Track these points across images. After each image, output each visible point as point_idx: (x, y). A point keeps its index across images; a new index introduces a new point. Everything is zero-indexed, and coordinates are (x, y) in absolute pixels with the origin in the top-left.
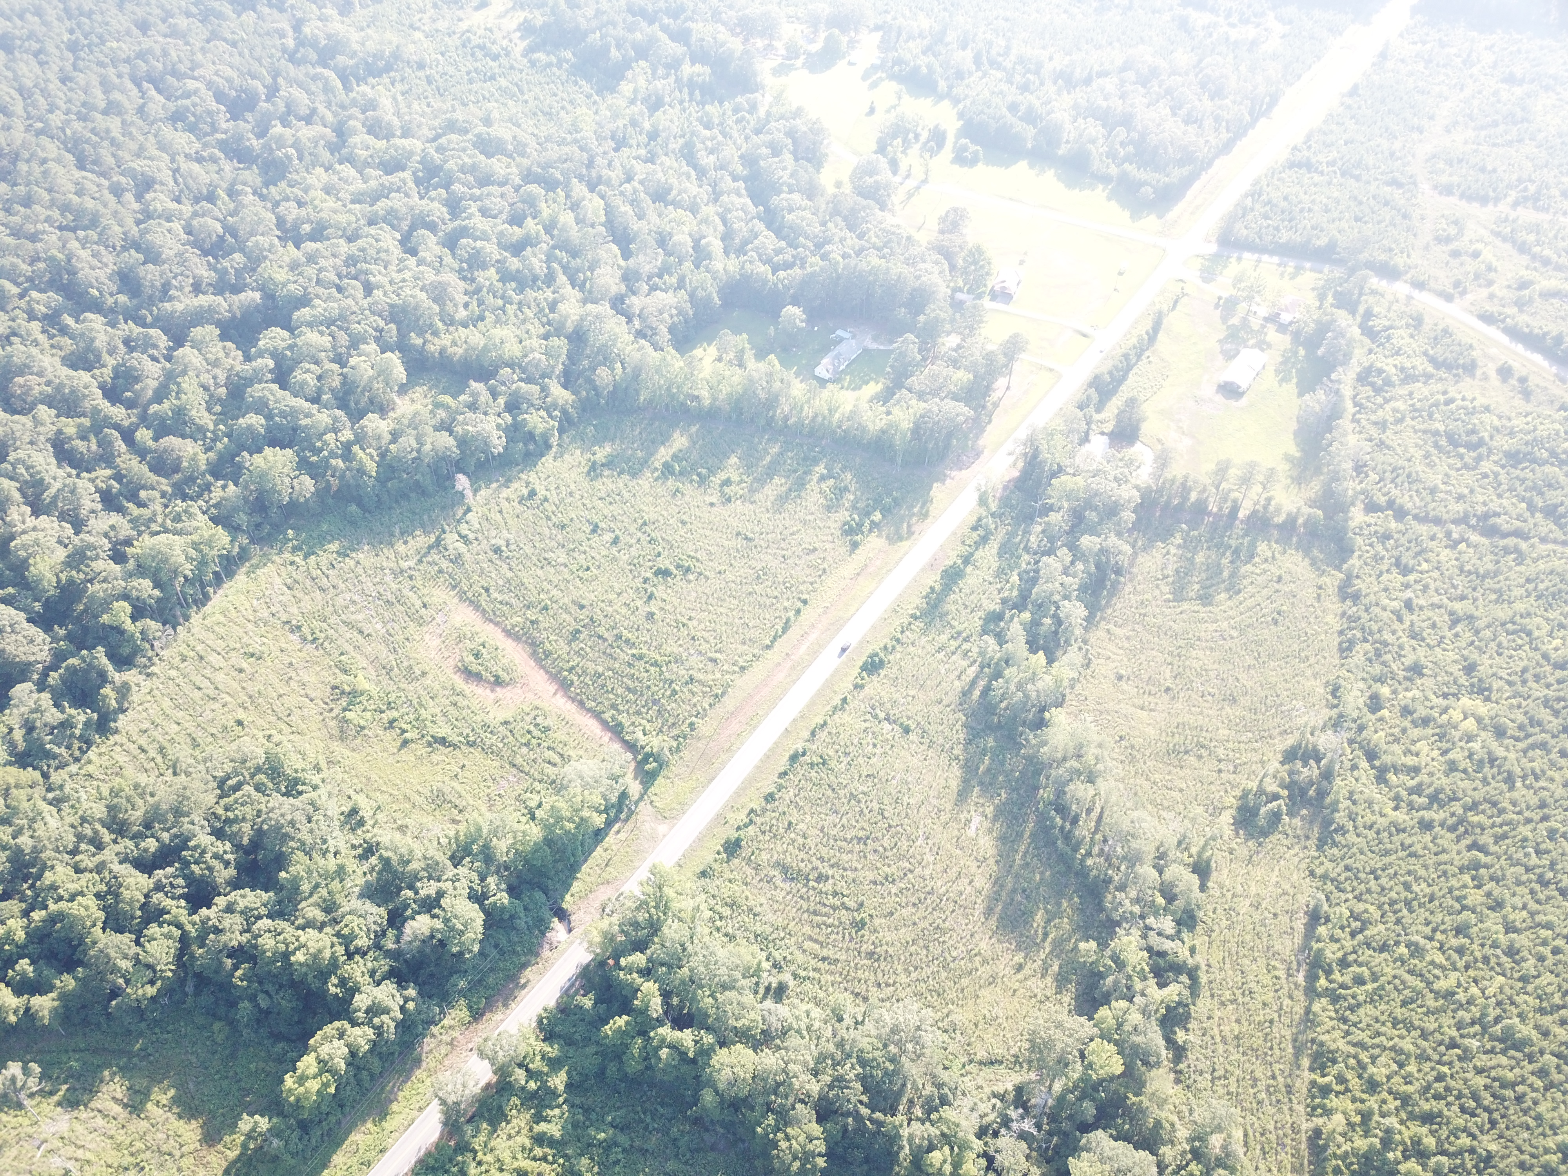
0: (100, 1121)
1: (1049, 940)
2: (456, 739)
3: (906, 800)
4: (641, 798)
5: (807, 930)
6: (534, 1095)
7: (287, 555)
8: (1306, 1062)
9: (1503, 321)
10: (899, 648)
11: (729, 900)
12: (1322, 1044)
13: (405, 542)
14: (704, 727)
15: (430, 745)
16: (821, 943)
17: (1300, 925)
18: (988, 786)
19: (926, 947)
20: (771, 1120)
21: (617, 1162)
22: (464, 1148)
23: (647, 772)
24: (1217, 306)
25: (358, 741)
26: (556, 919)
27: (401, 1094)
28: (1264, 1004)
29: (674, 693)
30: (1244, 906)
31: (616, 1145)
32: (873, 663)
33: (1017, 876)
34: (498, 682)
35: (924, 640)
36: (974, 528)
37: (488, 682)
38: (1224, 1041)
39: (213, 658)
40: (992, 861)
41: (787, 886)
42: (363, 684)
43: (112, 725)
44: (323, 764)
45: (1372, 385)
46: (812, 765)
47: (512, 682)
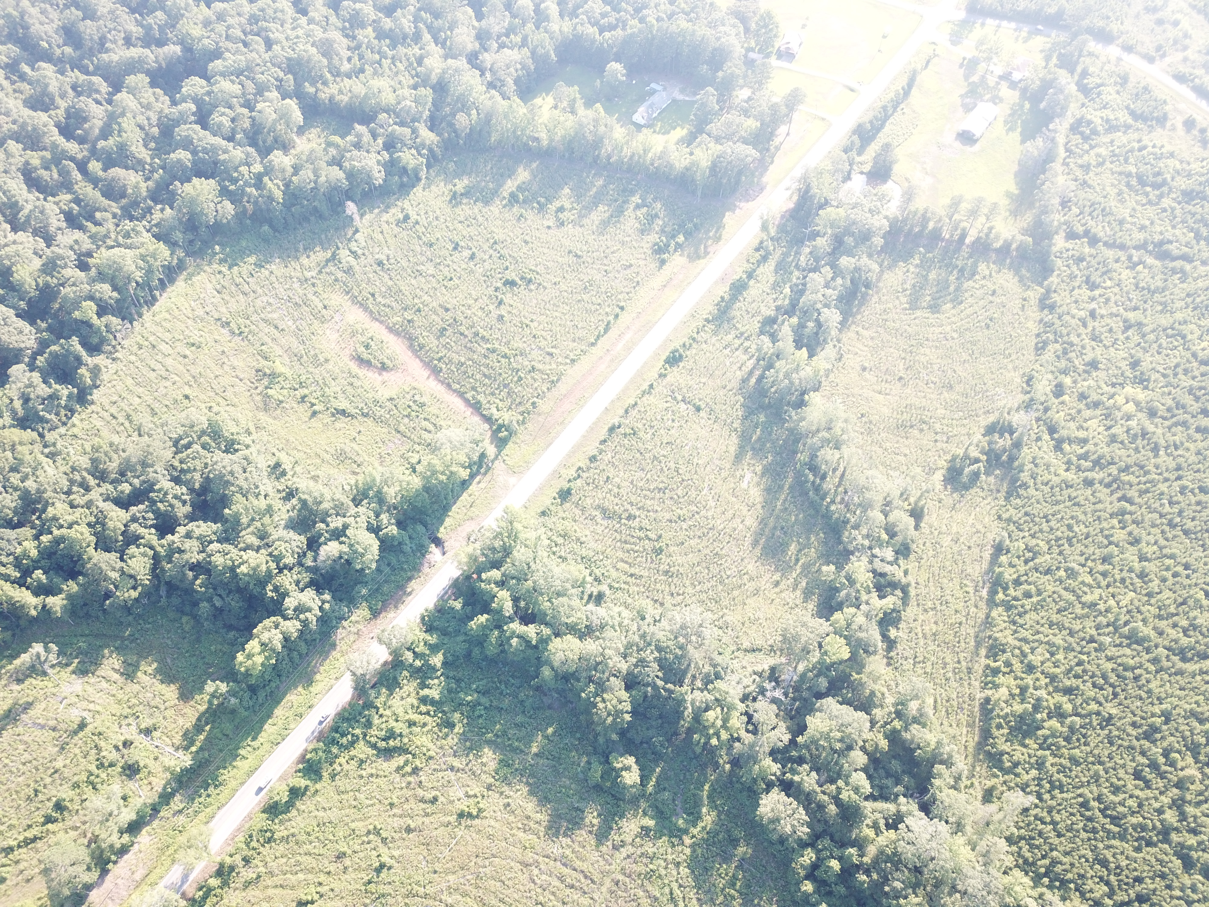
0: (104, 685)
1: (800, 564)
2: (353, 411)
3: (695, 461)
4: (496, 458)
5: (620, 554)
6: (419, 670)
7: (215, 266)
8: (983, 652)
9: (1192, 81)
10: (694, 345)
11: (562, 533)
12: (996, 639)
13: (308, 257)
14: (543, 406)
15: (333, 415)
16: (630, 564)
17: (987, 555)
18: (758, 451)
19: (708, 568)
20: (592, 688)
21: (480, 716)
22: (369, 705)
23: (501, 439)
24: (961, 66)
25: (278, 412)
26: (433, 545)
27: (322, 668)
28: (956, 611)
29: (520, 379)
30: (946, 541)
31: (479, 704)
32: (674, 357)
33: (778, 517)
34: (384, 368)
35: (714, 339)
36: (757, 250)
37: (377, 368)
38: (925, 637)
39: (163, 347)
40: (759, 506)
41: (605, 523)
42: (280, 368)
43: (89, 397)
44: (252, 429)
45: (1082, 134)
46: (625, 435)
47: (394, 368)
